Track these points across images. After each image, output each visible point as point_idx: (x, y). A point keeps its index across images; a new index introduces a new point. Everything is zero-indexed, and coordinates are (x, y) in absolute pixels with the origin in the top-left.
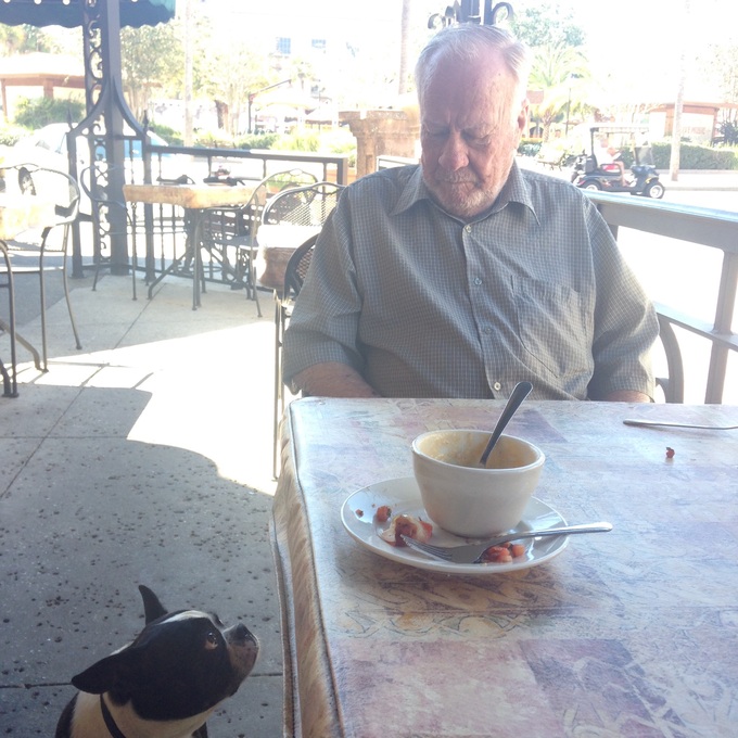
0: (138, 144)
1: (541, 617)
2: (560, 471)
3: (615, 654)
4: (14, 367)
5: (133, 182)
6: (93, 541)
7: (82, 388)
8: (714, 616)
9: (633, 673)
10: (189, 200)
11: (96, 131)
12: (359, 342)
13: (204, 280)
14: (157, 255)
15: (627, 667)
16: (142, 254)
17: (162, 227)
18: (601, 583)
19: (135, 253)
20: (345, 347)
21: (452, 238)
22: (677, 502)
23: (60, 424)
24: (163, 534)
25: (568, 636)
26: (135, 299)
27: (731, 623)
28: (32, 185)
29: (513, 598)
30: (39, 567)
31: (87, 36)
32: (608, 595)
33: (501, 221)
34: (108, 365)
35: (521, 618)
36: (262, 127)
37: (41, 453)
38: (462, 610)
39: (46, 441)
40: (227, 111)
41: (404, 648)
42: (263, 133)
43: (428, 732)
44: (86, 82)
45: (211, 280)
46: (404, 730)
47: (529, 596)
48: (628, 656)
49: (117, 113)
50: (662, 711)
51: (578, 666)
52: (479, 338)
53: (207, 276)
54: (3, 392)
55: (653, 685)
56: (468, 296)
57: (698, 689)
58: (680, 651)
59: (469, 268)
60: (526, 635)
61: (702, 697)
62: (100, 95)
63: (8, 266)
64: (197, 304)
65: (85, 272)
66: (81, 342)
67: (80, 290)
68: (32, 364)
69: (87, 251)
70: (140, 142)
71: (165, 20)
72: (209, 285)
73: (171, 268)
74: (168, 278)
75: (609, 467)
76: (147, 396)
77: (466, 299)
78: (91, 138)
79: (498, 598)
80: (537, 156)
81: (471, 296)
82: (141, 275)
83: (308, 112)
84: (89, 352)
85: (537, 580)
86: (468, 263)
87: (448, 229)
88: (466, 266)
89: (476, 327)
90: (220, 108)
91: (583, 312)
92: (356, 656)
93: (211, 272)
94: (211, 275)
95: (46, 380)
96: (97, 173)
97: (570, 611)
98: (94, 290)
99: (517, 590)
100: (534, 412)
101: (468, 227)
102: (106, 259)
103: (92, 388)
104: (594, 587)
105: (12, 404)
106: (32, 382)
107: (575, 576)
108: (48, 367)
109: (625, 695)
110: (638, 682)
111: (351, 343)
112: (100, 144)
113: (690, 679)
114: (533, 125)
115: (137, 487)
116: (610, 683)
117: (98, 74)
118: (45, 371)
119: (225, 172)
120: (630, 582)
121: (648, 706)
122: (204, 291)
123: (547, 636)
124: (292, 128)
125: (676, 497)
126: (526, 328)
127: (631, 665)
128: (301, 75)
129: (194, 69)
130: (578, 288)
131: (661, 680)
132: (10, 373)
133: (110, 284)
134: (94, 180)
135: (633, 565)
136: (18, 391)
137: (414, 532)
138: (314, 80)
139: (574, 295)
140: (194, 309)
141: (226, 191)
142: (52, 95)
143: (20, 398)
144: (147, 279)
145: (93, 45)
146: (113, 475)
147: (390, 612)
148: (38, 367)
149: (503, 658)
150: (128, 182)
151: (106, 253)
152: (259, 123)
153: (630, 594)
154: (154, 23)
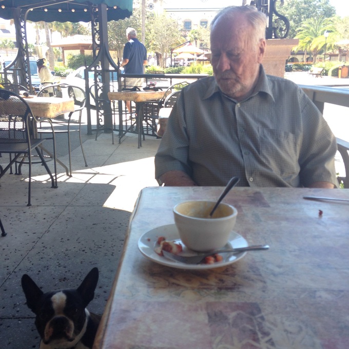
0: (115, 74)
1: (223, 291)
2: (261, 221)
3: (253, 310)
4: (56, 176)
5: (113, 91)
6: (83, 253)
7: (86, 184)
8: (312, 293)
9: (259, 320)
10: (136, 98)
11: (97, 68)
12: (189, 160)
13: (144, 134)
14: (124, 124)
15: (257, 316)
16: (117, 123)
17: (126, 111)
18: (260, 275)
19: (115, 123)
20: (182, 163)
21: (230, 109)
22: (315, 237)
23: (74, 200)
24: (114, 250)
25: (233, 300)
26: (113, 144)
27: (320, 297)
28: (74, 94)
29: (213, 281)
30: (58, 264)
31: (93, 25)
32: (261, 281)
33: (255, 101)
34: (98, 173)
35: (213, 291)
36: (177, 64)
37: (65, 213)
38: (185, 287)
39: (68, 208)
40: (161, 57)
41: (149, 304)
42: (177, 66)
43: (144, 345)
44: (93, 47)
45: (148, 134)
46: (133, 344)
47: (221, 281)
48: (259, 311)
49: (106, 61)
50: (267, 339)
51: (232, 315)
52: (242, 156)
53: (145, 132)
54: (51, 186)
55: (267, 325)
56: (238, 137)
57: (289, 329)
58: (288, 309)
59: (238, 124)
60: (212, 299)
61: (291, 333)
62: (99, 52)
63: (52, 130)
64: (140, 146)
65: (93, 132)
66: (88, 164)
67: (90, 140)
68: (65, 173)
69: (94, 122)
70: (116, 73)
71: (128, 17)
72: (146, 137)
73: (129, 129)
74: (128, 134)
75: (287, 219)
76: (114, 187)
77: (236, 138)
78: (96, 71)
79: (205, 281)
80: (309, 71)
81: (239, 137)
82: (117, 133)
83: (198, 56)
84: (91, 168)
85: (229, 273)
86: (237, 122)
87: (229, 105)
88: (236, 123)
89: (241, 151)
90: (158, 56)
91: (295, 144)
92: (123, 308)
93: (147, 131)
94: (147, 132)
95: (71, 180)
96: (98, 88)
97: (238, 288)
98: (96, 140)
99: (216, 277)
100: (259, 193)
101: (238, 104)
102: (102, 126)
103: (90, 183)
104: (256, 277)
105: (55, 191)
106: (65, 181)
107: (248, 271)
108: (72, 175)
109: (251, 330)
110: (260, 324)
111: (185, 161)
112: (99, 74)
113: (287, 323)
114: (308, 56)
115: (104, 228)
116: (245, 325)
117: (98, 42)
118: (71, 176)
119: (153, 85)
120: (275, 275)
121: (260, 335)
122: (144, 139)
123: (222, 300)
124: (191, 63)
125: (316, 234)
126: (264, 152)
127: (260, 315)
128: (196, 39)
129: (146, 38)
130: (293, 132)
131: (272, 323)
132: (54, 178)
133: (103, 137)
134: (97, 91)
135: (280, 267)
136: (58, 185)
137: (171, 248)
138: (201, 40)
139: (291, 136)
140: (139, 148)
141: (153, 93)
142: (84, 53)
143: (58, 189)
144: (120, 134)
145: (96, 29)
146: (95, 223)
147: (149, 286)
148: (68, 175)
149: (196, 310)
150: (111, 91)
151: (102, 123)
152: (176, 62)
153: (273, 281)
154: (123, 18)
